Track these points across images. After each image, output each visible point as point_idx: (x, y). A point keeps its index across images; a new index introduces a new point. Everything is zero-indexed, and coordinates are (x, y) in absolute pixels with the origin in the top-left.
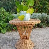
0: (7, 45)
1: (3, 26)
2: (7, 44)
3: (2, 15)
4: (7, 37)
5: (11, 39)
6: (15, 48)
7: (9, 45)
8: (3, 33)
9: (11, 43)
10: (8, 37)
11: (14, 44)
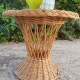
5: (6, 58)
6: (15, 76)
9: (5, 65)
11: (12, 68)
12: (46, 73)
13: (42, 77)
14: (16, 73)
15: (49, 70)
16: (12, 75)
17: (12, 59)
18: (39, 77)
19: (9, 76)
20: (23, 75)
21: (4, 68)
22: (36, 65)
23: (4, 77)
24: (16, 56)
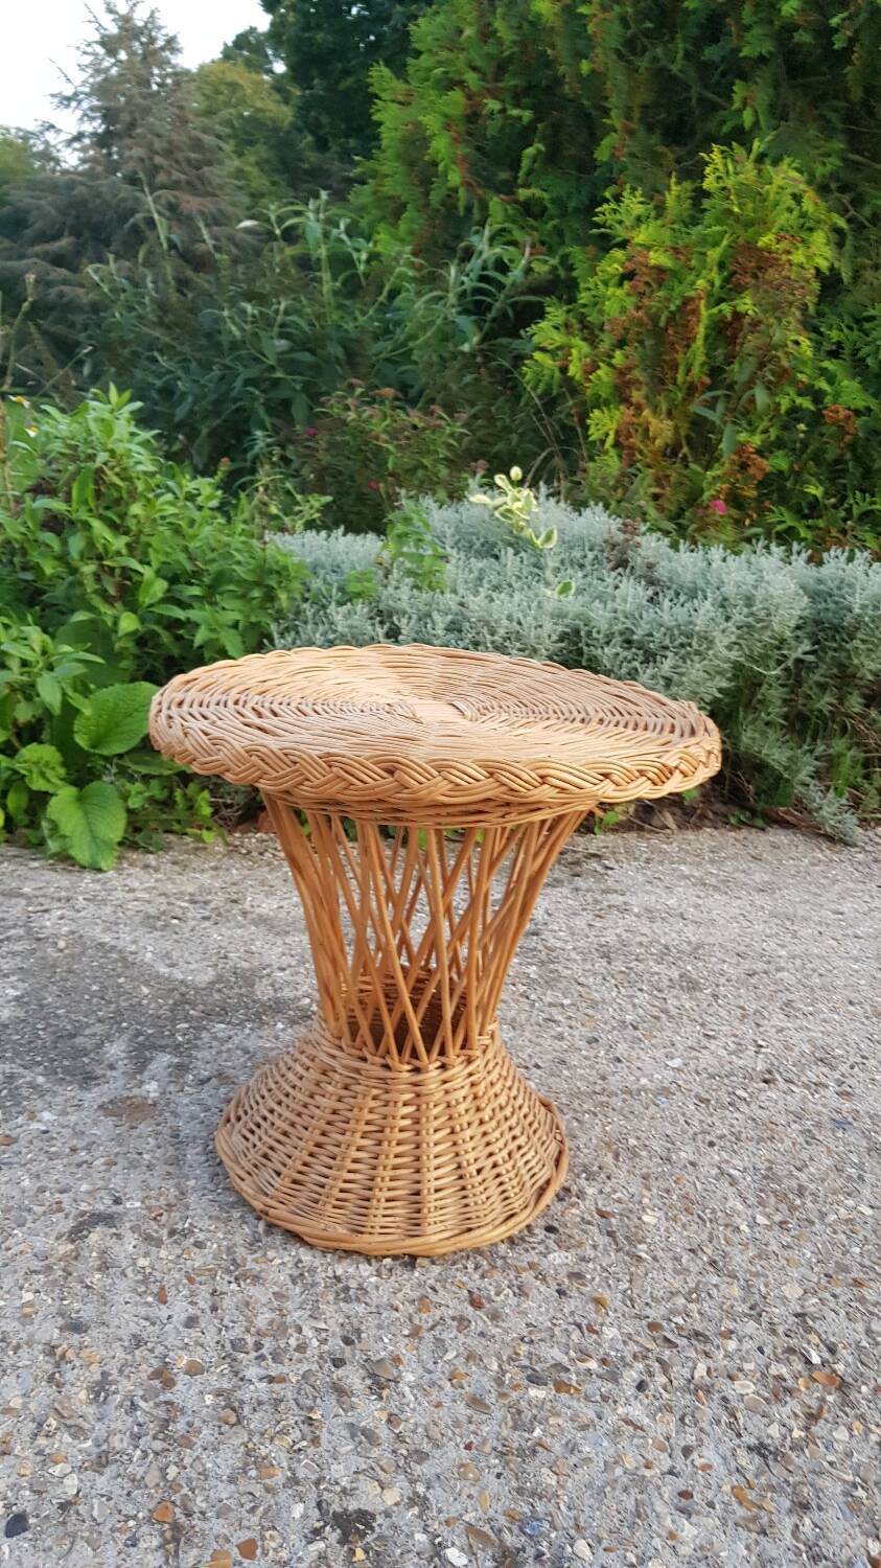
0: (94, 1096)
1: (81, 740)
2: (88, 1079)
3: (76, 543)
4: (124, 940)
5: (182, 998)
6: (217, 1169)
7: (126, 1110)
8: (65, 859)
9: (161, 1062)
10: (149, 949)
11: (205, 1094)
12: (438, 1173)
13: (401, 1210)
14: (228, 1142)
15: (472, 1154)
16: (192, 1154)
17: (223, 1012)
18: (379, 1207)
19: (176, 1161)
20: (266, 1174)
21: (152, 1089)
22: (368, 1108)
23: (133, 1165)
24: (263, 991)
